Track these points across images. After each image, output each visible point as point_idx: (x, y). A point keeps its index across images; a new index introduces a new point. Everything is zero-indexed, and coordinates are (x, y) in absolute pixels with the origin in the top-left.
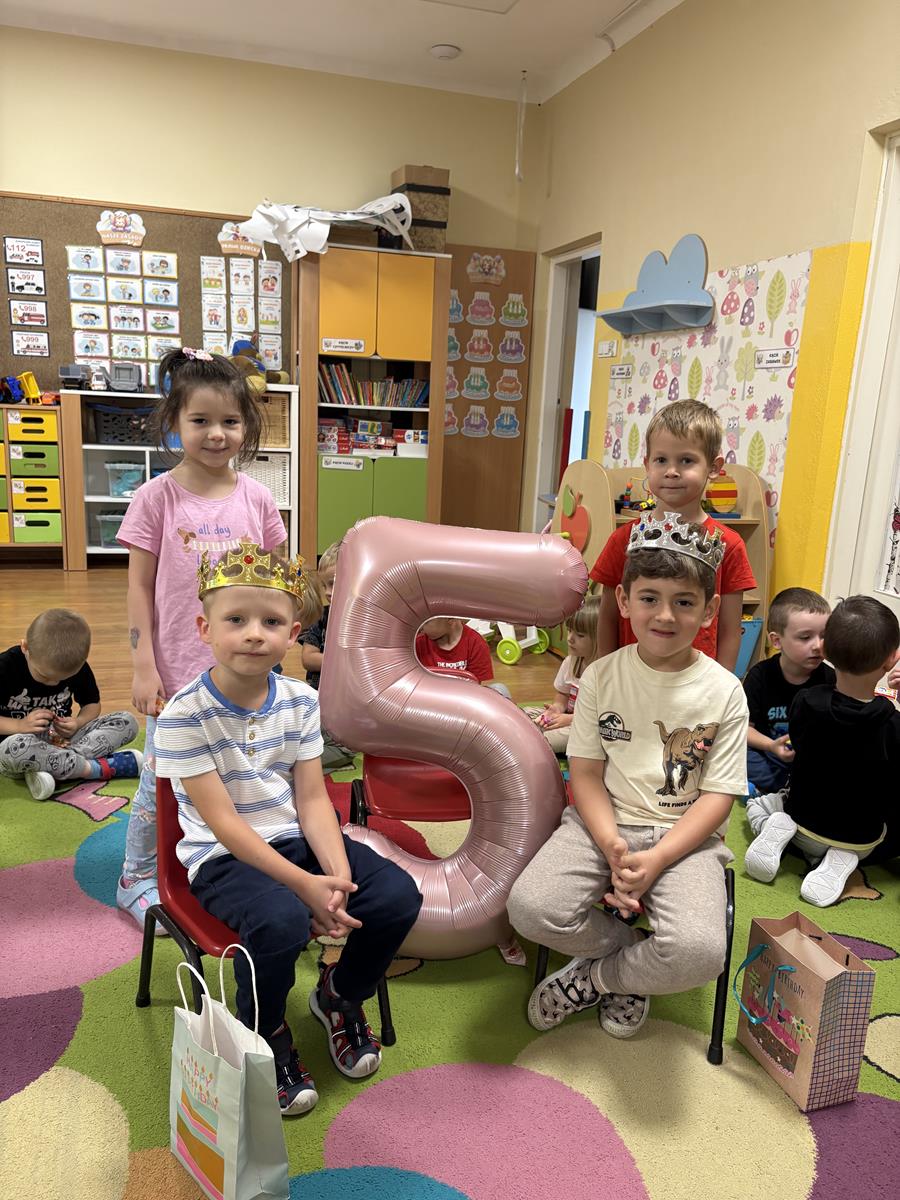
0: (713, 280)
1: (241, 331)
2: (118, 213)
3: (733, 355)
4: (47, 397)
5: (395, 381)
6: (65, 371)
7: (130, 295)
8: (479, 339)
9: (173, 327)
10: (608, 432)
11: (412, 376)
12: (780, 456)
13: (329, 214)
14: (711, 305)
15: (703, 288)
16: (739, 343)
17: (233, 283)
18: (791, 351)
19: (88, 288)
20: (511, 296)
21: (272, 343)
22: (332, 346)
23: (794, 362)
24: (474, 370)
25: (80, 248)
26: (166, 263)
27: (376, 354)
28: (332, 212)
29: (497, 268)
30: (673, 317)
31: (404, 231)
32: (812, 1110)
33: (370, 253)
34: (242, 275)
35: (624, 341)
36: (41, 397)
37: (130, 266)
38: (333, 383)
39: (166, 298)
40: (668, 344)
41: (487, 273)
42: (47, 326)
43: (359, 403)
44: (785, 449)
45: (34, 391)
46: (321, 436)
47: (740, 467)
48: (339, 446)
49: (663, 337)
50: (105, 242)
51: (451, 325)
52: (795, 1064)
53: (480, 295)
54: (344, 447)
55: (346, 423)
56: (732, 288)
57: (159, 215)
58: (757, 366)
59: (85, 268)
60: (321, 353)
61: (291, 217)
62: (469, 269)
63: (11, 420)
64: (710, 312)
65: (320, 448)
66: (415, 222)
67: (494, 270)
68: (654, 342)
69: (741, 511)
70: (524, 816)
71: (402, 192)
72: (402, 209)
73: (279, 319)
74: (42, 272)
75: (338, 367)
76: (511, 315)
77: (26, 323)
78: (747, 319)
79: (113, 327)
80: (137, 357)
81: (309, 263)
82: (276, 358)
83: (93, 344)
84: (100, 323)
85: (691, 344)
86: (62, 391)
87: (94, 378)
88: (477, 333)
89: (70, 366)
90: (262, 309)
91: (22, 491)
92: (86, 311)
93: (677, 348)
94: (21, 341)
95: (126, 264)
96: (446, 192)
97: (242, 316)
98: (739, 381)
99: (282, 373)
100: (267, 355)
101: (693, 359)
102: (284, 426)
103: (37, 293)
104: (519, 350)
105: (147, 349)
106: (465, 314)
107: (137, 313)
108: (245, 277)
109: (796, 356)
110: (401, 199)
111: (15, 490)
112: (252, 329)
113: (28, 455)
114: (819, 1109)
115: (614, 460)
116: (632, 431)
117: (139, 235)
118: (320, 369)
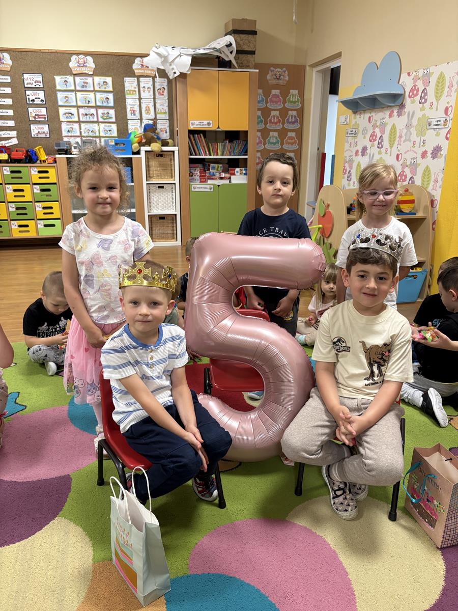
0: (404, 77)
1: (147, 119)
2: (80, 56)
3: (415, 122)
4: (50, 159)
5: (229, 142)
6: (58, 145)
7: (89, 102)
8: (274, 116)
9: (112, 118)
10: (344, 166)
11: (238, 139)
12: (439, 179)
13: (191, 50)
14: (403, 93)
15: (398, 83)
16: (419, 114)
17: (142, 92)
18: (448, 119)
19: (67, 99)
20: (291, 91)
21: (164, 124)
22: (195, 125)
23: (450, 125)
24: (272, 134)
25: (62, 77)
26: (106, 83)
27: (219, 128)
28: (192, 49)
29: (283, 76)
30: (381, 101)
31: (231, 58)
32: (444, 548)
33: (214, 72)
34: (146, 88)
35: (353, 115)
36: (47, 159)
37: (88, 85)
38: (196, 145)
39: (108, 102)
40: (379, 116)
41: (278, 79)
42: (48, 121)
43: (210, 155)
44: (443, 175)
45: (43, 156)
46: (191, 174)
47: (417, 186)
48: (200, 179)
49: (375, 112)
50: (74, 73)
51: (259, 109)
52: (435, 524)
53: (275, 92)
54: (203, 179)
55: (204, 166)
56: (415, 82)
57: (101, 56)
58: (428, 127)
59: (65, 88)
60: (189, 129)
61: (170, 53)
62: (268, 77)
63: (33, 172)
64: (402, 96)
65: (190, 180)
66: (238, 52)
67: (282, 77)
68: (371, 115)
69: (417, 211)
70: (292, 390)
71: (230, 35)
72: (231, 44)
73: (167, 110)
74: (43, 92)
75: (199, 136)
76: (291, 102)
77: (37, 120)
78: (423, 101)
79: (81, 120)
80: (94, 135)
81: (181, 79)
82: (166, 132)
83: (71, 129)
84: (75, 117)
85: (390, 116)
86: (57, 156)
87: (73, 148)
88: (273, 113)
89: (61, 142)
90: (158, 105)
91: (41, 209)
92: (67, 111)
93: (383, 119)
94: (35, 129)
95: (86, 84)
96: (254, 33)
97: (148, 110)
98: (418, 137)
99: (170, 141)
100: (162, 131)
101: (392, 125)
102: (172, 170)
103: (41, 103)
104: (296, 121)
105: (99, 130)
106: (267, 103)
107: (93, 111)
108: (148, 88)
109: (451, 121)
110: (230, 39)
111: (37, 209)
112: (153, 117)
113: (42, 190)
114: (447, 547)
115: (348, 182)
116: (358, 165)
117: (92, 68)
118: (189, 137)
